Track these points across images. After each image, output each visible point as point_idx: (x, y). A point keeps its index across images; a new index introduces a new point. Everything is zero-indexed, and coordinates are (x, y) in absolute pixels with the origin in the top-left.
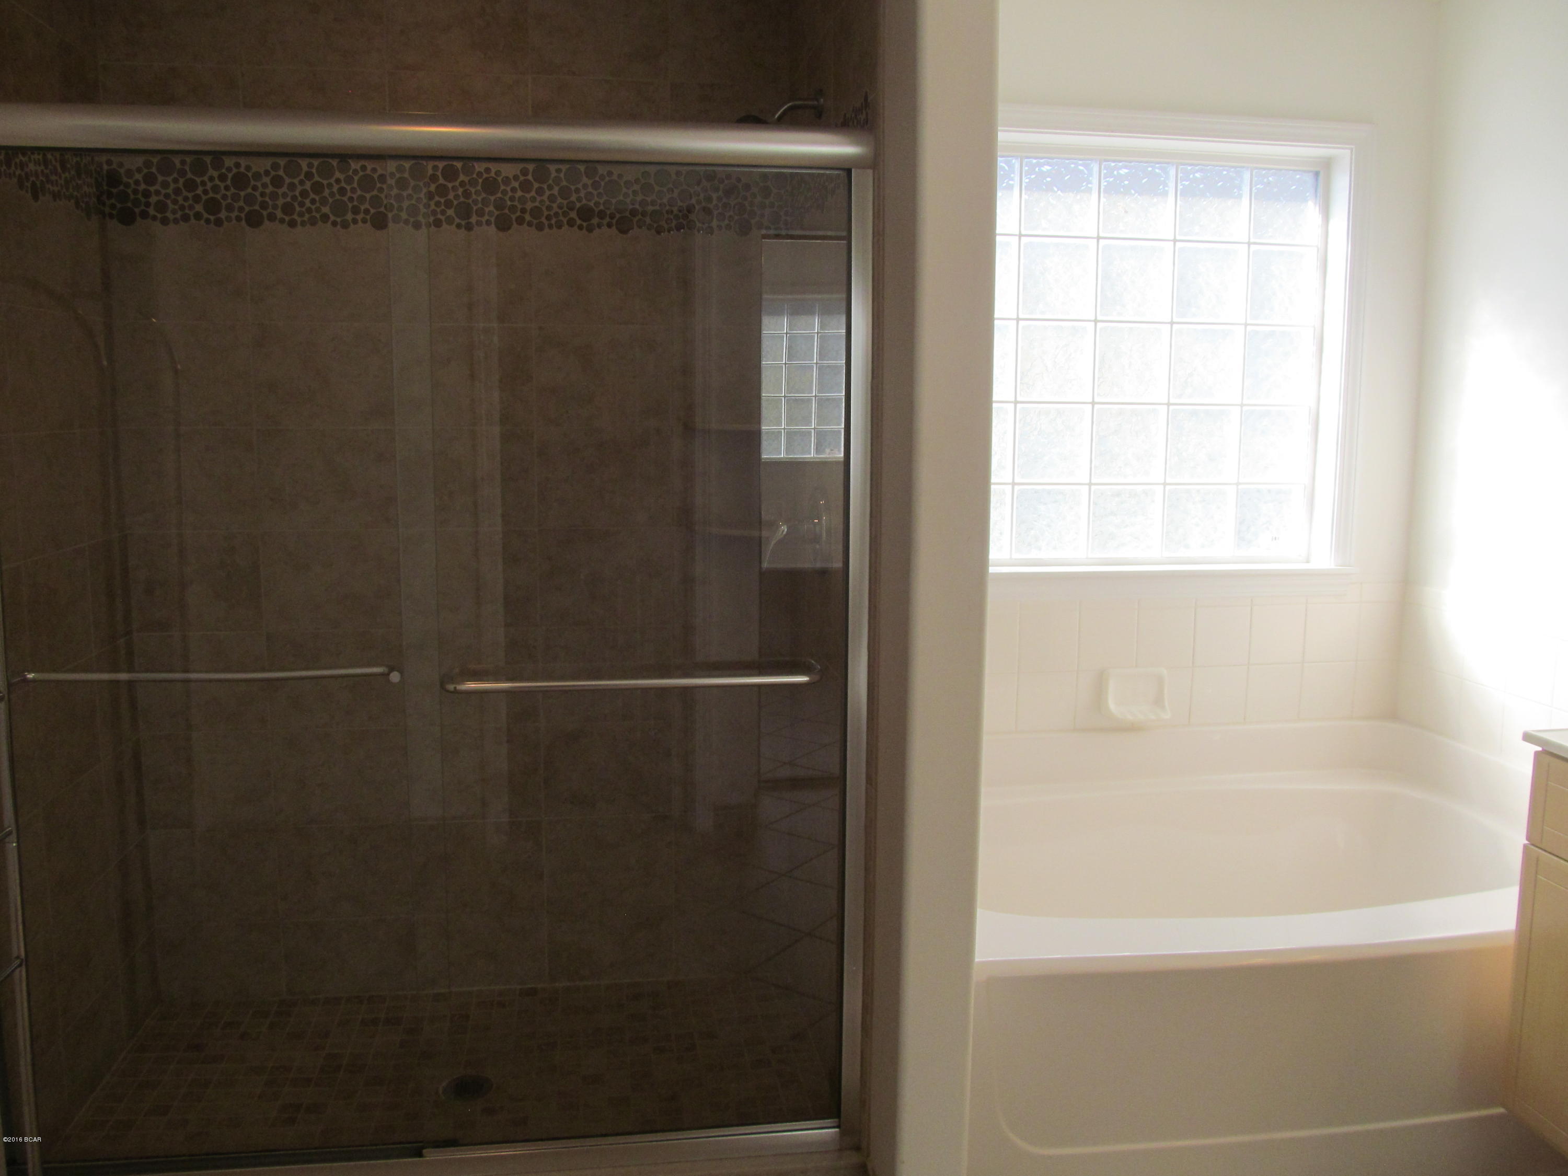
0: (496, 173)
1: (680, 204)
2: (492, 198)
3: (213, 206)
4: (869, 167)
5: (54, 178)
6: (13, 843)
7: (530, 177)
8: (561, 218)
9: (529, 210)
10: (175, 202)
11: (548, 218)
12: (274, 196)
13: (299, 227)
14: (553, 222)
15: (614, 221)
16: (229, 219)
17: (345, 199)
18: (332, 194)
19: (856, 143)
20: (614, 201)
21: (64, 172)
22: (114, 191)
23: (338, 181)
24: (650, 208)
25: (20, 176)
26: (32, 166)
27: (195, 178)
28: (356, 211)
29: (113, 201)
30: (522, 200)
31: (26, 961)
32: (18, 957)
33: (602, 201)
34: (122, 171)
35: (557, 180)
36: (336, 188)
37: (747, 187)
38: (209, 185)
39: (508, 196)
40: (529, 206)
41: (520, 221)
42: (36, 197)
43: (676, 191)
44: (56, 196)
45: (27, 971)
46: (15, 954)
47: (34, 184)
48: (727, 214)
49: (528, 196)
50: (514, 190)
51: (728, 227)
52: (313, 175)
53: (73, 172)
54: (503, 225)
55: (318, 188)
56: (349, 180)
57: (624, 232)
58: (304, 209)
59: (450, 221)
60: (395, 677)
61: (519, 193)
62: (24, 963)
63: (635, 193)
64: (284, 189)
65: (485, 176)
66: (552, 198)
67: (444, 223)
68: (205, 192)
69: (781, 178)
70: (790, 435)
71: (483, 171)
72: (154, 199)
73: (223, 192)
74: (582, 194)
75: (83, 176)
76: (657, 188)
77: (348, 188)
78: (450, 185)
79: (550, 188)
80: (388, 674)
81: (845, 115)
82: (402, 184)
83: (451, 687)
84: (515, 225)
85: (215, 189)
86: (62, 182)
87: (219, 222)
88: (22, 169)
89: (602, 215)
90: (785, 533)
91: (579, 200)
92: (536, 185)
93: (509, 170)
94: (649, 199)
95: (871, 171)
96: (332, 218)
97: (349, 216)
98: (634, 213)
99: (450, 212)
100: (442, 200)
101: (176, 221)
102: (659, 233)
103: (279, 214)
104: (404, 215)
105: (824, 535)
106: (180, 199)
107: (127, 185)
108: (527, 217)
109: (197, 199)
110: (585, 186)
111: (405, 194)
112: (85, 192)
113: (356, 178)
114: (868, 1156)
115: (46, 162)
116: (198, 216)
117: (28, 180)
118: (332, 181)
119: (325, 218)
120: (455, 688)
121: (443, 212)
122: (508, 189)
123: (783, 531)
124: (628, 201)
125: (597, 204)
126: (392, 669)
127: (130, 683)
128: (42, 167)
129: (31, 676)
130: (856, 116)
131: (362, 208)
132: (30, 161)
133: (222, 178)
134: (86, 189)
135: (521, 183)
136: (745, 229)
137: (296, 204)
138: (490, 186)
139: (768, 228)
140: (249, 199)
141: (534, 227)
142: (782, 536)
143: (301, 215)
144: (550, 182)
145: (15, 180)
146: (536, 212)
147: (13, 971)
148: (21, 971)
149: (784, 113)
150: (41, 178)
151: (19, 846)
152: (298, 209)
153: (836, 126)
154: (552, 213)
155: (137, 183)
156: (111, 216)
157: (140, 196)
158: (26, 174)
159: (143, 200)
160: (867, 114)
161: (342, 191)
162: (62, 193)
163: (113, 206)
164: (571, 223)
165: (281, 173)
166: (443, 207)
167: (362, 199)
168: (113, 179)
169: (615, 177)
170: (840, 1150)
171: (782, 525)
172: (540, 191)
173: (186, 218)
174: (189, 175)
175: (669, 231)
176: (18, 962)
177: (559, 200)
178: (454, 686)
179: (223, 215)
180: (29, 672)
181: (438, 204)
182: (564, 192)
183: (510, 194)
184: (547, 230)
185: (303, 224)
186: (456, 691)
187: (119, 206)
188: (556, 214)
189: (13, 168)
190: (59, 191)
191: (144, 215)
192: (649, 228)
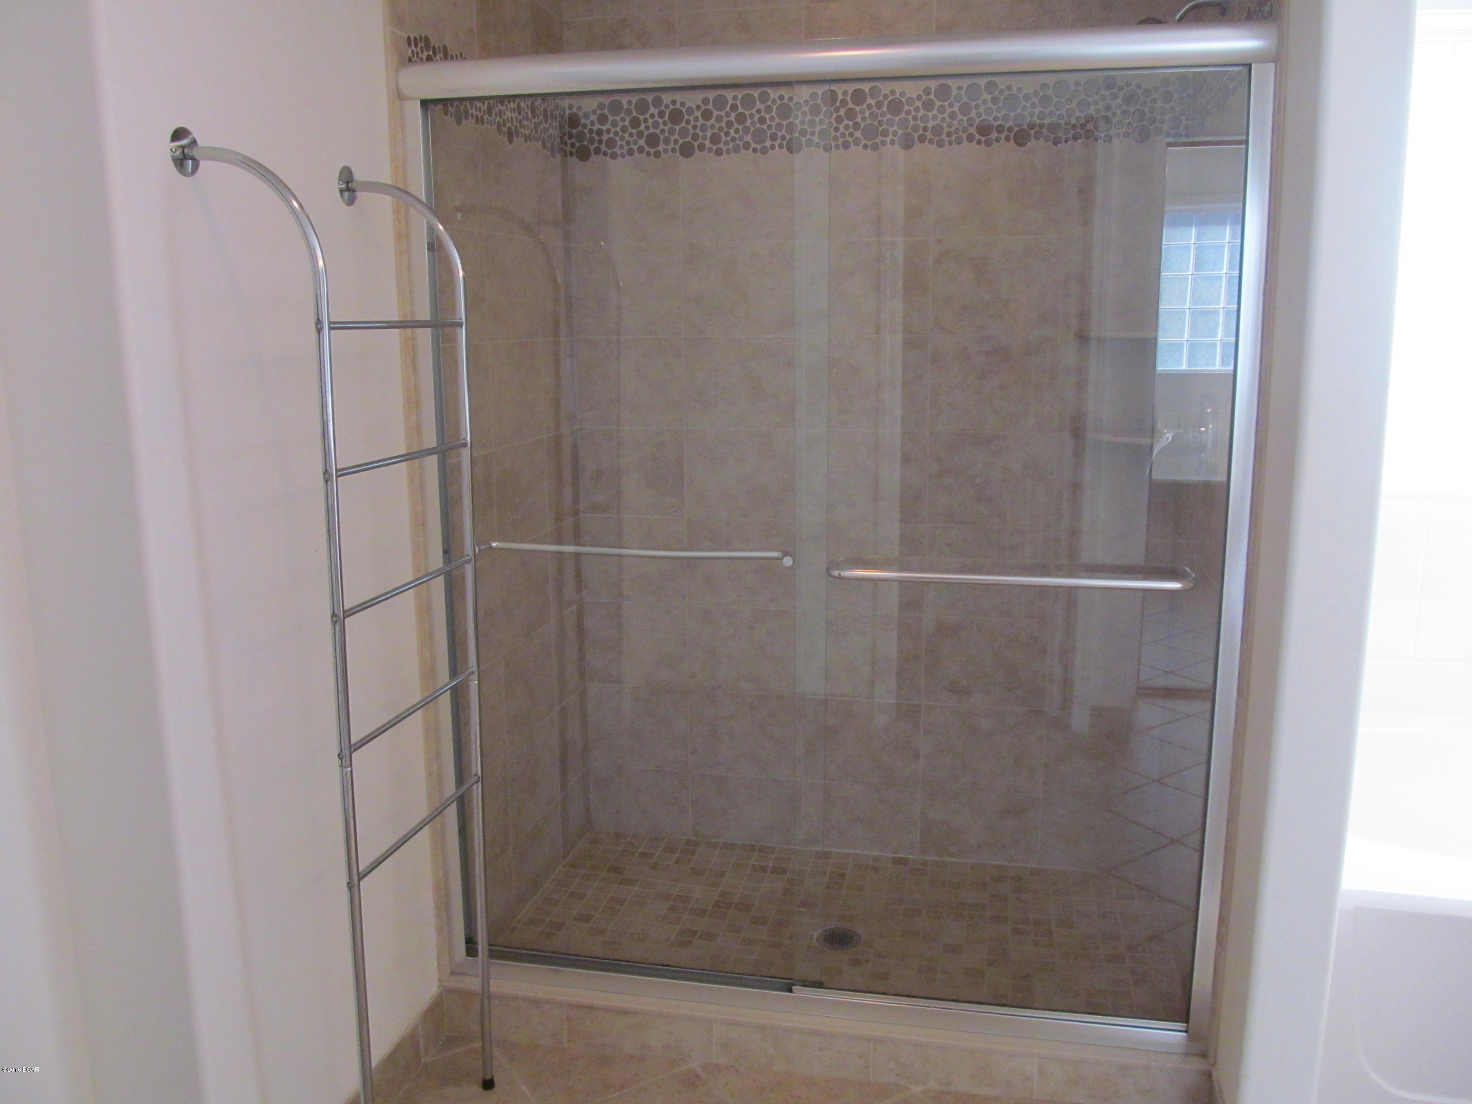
0: (901, 94)
1: (1078, 113)
2: (897, 119)
3: (653, 140)
4: (1272, 62)
5: (525, 123)
6: (475, 681)
7: (932, 97)
8: (961, 134)
9: (930, 128)
10: (622, 139)
11: (949, 135)
12: (704, 128)
13: (725, 155)
14: (953, 138)
15: (1012, 135)
16: (666, 151)
17: (765, 127)
18: (753, 123)
19: (1256, 38)
20: (1012, 114)
21: (534, 117)
22: (574, 131)
23: (759, 111)
24: (1047, 121)
25: (499, 122)
26: (508, 114)
27: (638, 116)
28: (774, 138)
29: (573, 141)
30: (925, 119)
31: (482, 777)
32: (475, 775)
33: (1000, 115)
34: (581, 114)
35: (958, 98)
36: (757, 117)
37: (1147, 92)
38: (650, 121)
39: (911, 116)
40: (930, 124)
41: (922, 139)
42: (511, 141)
43: (1075, 102)
44: (527, 138)
45: (482, 787)
46: (474, 771)
47: (509, 128)
48: (1126, 122)
49: (930, 114)
50: (917, 110)
51: (1126, 135)
52: (738, 106)
53: (541, 117)
54: (908, 145)
55: (741, 119)
56: (769, 109)
57: (1021, 145)
58: (729, 139)
59: (857, 142)
60: (788, 561)
61: (922, 113)
62: (480, 780)
63: (1033, 105)
64: (713, 121)
65: (891, 98)
66: (953, 116)
67: (852, 145)
68: (647, 128)
69: (1183, 79)
70: (1193, 347)
71: (888, 93)
72: (605, 137)
73: (662, 127)
74: (981, 110)
75: (550, 120)
76: (1055, 100)
77: (768, 117)
78: (858, 109)
79: (951, 105)
80: (782, 559)
81: (1249, 8)
82: (815, 110)
83: (836, 573)
84: (917, 143)
85: (656, 125)
86: (532, 126)
87: (657, 155)
88: (500, 117)
89: (1000, 129)
90: (1169, 440)
91: (979, 115)
92: (938, 104)
93: (912, 89)
94: (1047, 111)
95: (1272, 65)
96: (753, 145)
97: (768, 143)
98: (1031, 126)
99: (858, 134)
100: (851, 123)
101: (623, 156)
102: (1055, 143)
103: (708, 144)
104: (816, 139)
105: (1210, 444)
106: (626, 135)
107: (585, 126)
108: (929, 135)
109: (640, 135)
110: (985, 101)
111: (817, 119)
112: (551, 134)
113: (774, 107)
114: (1215, 1063)
115: (519, 110)
116: (641, 150)
117: (505, 125)
118: (754, 111)
119: (747, 146)
120: (839, 574)
121: (851, 135)
122: (912, 109)
123: (1168, 439)
124: (1026, 113)
125: (996, 119)
126: (786, 554)
127: (577, 555)
128: (517, 114)
129: (494, 544)
130: (1260, 9)
131: (780, 134)
132: (507, 109)
133: (661, 114)
134: (551, 131)
135: (924, 102)
136: (1144, 136)
137: (722, 134)
138: (895, 107)
139: (1168, 135)
140: (684, 133)
141: (935, 144)
142: (1165, 444)
143: (726, 143)
144: (952, 99)
145: (495, 127)
146: (938, 131)
147: (472, 786)
148: (478, 787)
149: (1186, 12)
150: (515, 123)
151: (479, 684)
152: (724, 138)
153: (1240, 20)
154: (952, 130)
155: (592, 123)
156: (571, 154)
157: (594, 135)
158: (504, 120)
159: (597, 138)
160: (1271, 6)
161: (762, 120)
162: (532, 137)
163: (573, 145)
164: (970, 138)
165: (710, 107)
166: (851, 130)
167: (779, 127)
168: (574, 121)
169: (1014, 91)
170: (1187, 1054)
171: (1167, 433)
172: (941, 110)
173: (631, 152)
174: (634, 114)
175: (1066, 141)
176: (475, 778)
177: (960, 117)
178: (839, 572)
179: (661, 147)
180: (495, 541)
181: (847, 127)
182: (965, 109)
183: (913, 113)
184: (947, 146)
185: (728, 152)
186: (840, 577)
187: (577, 144)
188: (957, 131)
189: (494, 116)
190: (530, 135)
191: (597, 151)
192: (1047, 139)
